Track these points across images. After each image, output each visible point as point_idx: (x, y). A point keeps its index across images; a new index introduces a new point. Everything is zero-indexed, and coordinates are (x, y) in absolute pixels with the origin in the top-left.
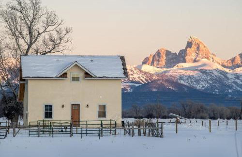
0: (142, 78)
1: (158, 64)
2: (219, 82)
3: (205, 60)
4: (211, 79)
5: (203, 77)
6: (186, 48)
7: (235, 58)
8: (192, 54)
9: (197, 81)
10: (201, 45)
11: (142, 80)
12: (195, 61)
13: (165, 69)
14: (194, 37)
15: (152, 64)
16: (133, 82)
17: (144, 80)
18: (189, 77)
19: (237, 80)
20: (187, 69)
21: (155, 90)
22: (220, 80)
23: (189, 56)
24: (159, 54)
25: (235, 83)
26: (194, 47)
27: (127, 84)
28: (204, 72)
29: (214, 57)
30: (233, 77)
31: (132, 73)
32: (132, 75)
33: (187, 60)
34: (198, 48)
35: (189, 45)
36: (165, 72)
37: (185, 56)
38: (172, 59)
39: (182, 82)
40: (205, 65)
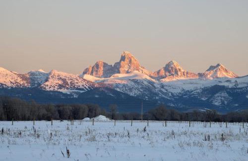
0: (85, 86)
1: (97, 74)
2: (148, 90)
3: (136, 72)
4: (142, 88)
5: (135, 86)
6: (121, 61)
7: (160, 70)
8: (125, 66)
9: (131, 89)
10: (132, 59)
11: (85, 88)
12: (127, 72)
13: (103, 79)
14: (127, 52)
15: (92, 74)
16: (77, 89)
17: (87, 87)
18: (124, 85)
19: (162, 89)
20: (122, 79)
21: (97, 96)
22: (149, 88)
23: (123, 68)
24: (97, 65)
25: (160, 91)
26: (127, 61)
27: (73, 91)
28: (136, 82)
29: (143, 69)
30: (159, 86)
31: (77, 82)
32: (77, 83)
33: (121, 71)
34: (130, 61)
35: (123, 58)
36: (104, 81)
37: (119, 68)
38: (109, 70)
39: (118, 90)
40: (136, 75)
